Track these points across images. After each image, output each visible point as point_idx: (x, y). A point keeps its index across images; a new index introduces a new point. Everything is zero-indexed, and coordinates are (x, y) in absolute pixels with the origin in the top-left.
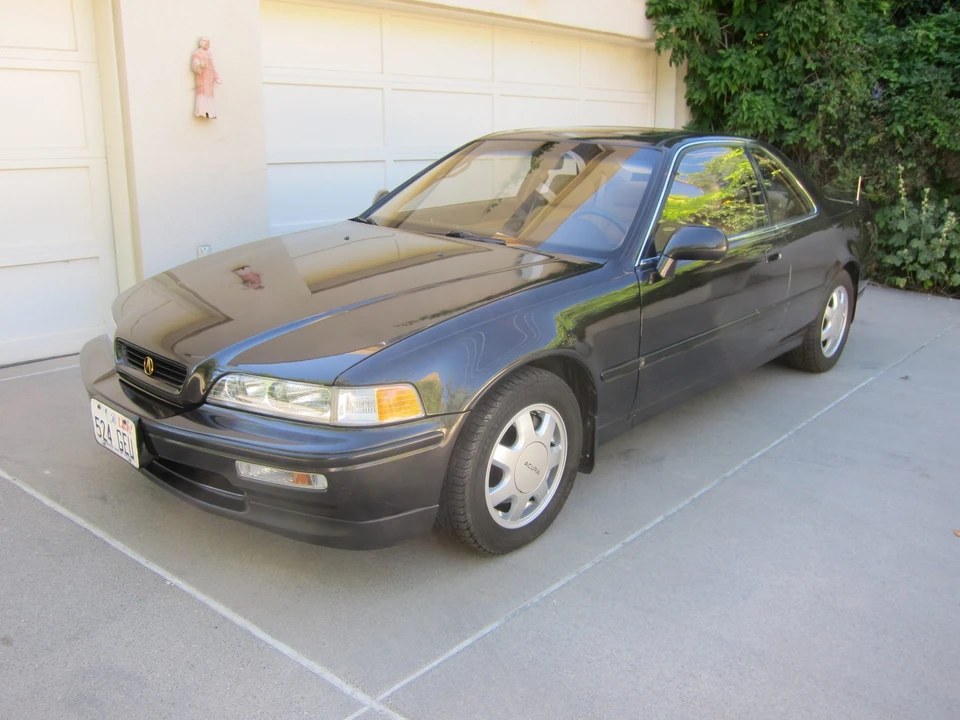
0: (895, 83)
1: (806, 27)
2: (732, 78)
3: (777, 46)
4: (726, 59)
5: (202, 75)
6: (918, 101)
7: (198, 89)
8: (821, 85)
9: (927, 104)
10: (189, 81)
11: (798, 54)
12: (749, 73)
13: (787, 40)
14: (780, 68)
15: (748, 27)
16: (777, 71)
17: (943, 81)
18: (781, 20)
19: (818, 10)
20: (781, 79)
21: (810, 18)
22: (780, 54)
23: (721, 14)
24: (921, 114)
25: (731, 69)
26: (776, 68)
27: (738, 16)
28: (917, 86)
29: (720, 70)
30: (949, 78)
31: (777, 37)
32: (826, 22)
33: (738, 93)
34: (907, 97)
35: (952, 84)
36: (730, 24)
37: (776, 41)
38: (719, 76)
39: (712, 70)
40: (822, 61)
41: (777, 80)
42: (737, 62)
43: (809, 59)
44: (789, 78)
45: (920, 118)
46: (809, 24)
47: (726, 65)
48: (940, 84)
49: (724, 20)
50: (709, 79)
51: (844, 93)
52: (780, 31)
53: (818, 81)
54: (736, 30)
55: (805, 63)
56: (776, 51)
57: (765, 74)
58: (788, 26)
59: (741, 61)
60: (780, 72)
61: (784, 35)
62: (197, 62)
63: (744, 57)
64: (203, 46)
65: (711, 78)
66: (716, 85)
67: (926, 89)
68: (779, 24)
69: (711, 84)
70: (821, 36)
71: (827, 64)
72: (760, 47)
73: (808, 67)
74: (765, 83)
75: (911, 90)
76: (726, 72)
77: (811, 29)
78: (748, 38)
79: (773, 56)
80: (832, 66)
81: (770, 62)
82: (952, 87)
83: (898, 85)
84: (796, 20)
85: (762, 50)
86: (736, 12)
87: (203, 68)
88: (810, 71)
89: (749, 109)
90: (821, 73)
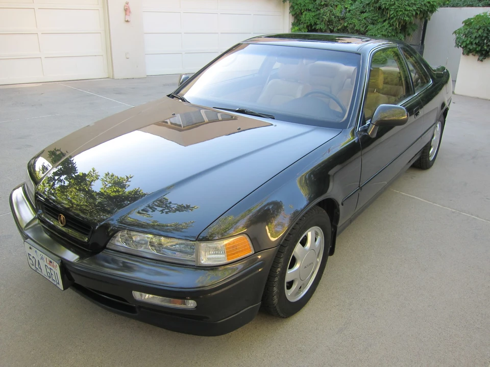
0: (348, 9)
2: (301, 7)
5: (127, 10)
7: (126, 14)
10: (124, 13)
12: (306, 5)
16: (314, 5)
25: (301, 4)
33: (304, 12)
38: (298, 6)
42: (302, 1)
44: (317, 7)
47: (299, 2)
51: (331, 12)
53: (325, 8)
55: (321, 2)
57: (310, 6)
62: (126, 8)
64: (127, 3)
65: (296, 7)
66: (297, 9)
69: (295, 9)
71: (328, 2)
75: (351, 11)
81: (313, 2)
87: (127, 9)
88: (322, 5)
89: (305, 17)
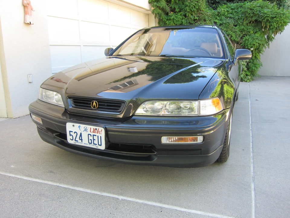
0: (218, 23)
1: (195, 7)
2: (173, 22)
3: (186, 12)
4: (171, 16)
6: (226, 28)
8: (200, 23)
9: (229, 28)
11: (192, 15)
12: (179, 20)
13: (189, 11)
14: (187, 19)
15: (177, 7)
16: (186, 20)
17: (232, 22)
18: (188, 5)
19: (197, 2)
20: (188, 22)
21: (196, 4)
22: (187, 15)
23: (168, 3)
24: (227, 31)
25: (173, 19)
26: (186, 19)
27: (173, 4)
28: (225, 24)
29: (170, 19)
30: (233, 21)
31: (186, 10)
32: (200, 5)
34: (223, 27)
35: (234, 23)
36: (171, 6)
37: (186, 11)
38: (170, 21)
39: (167, 20)
40: (199, 17)
41: (187, 22)
42: (175, 17)
43: (195, 16)
44: (190, 22)
45: (227, 32)
46: (195, 6)
47: (172, 18)
48: (231, 23)
49: (169, 5)
50: (166, 22)
52: (187, 8)
53: (199, 22)
54: (173, 8)
55: (195, 17)
56: (186, 14)
57: (183, 21)
58: (189, 7)
59: (176, 17)
60: (187, 20)
61: (188, 9)
63: (177, 16)
67: (228, 24)
68: (186, 6)
69: (168, 24)
70: (199, 9)
71: (201, 18)
72: (181, 13)
73: (196, 18)
74: (184, 23)
75: (223, 25)
76: (172, 20)
77: (196, 7)
78: (177, 10)
79: (185, 16)
80: (202, 18)
81: (184, 17)
82: (234, 24)
83: (219, 24)
84: (192, 4)
85: (182, 14)
86: (172, 3)
88: (196, 19)
90: (199, 20)
